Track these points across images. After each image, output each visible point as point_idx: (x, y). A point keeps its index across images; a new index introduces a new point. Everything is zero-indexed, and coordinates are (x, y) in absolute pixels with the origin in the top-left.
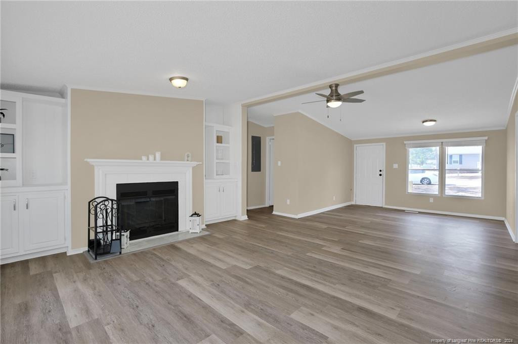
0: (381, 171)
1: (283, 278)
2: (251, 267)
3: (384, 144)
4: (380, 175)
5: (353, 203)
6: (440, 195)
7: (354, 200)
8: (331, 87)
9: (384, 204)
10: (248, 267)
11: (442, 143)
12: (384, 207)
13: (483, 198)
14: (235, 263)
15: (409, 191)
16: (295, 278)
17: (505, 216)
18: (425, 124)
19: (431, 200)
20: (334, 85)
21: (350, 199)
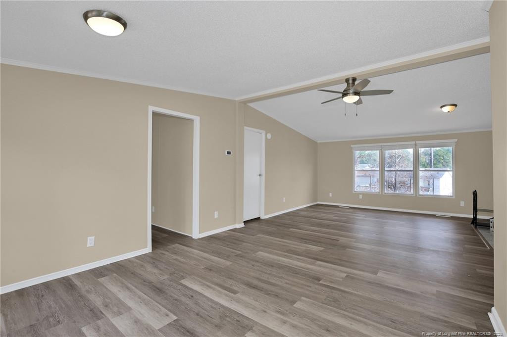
8: (347, 81)
20: (351, 79)
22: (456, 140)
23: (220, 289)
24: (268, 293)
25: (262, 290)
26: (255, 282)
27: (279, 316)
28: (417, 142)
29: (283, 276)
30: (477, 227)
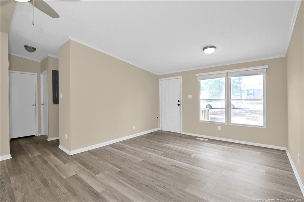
0: (179, 101)
3: (181, 77)
4: (179, 105)
5: (160, 129)
6: (226, 124)
7: (160, 127)
9: (182, 131)
11: (227, 73)
12: (181, 133)
13: (265, 127)
15: (201, 120)
17: (287, 146)
18: (205, 50)
19: (220, 128)
21: (157, 126)
23: (182, 167)
24: (154, 165)
25: (157, 166)
26: (161, 171)
27: (151, 157)
29: (142, 175)
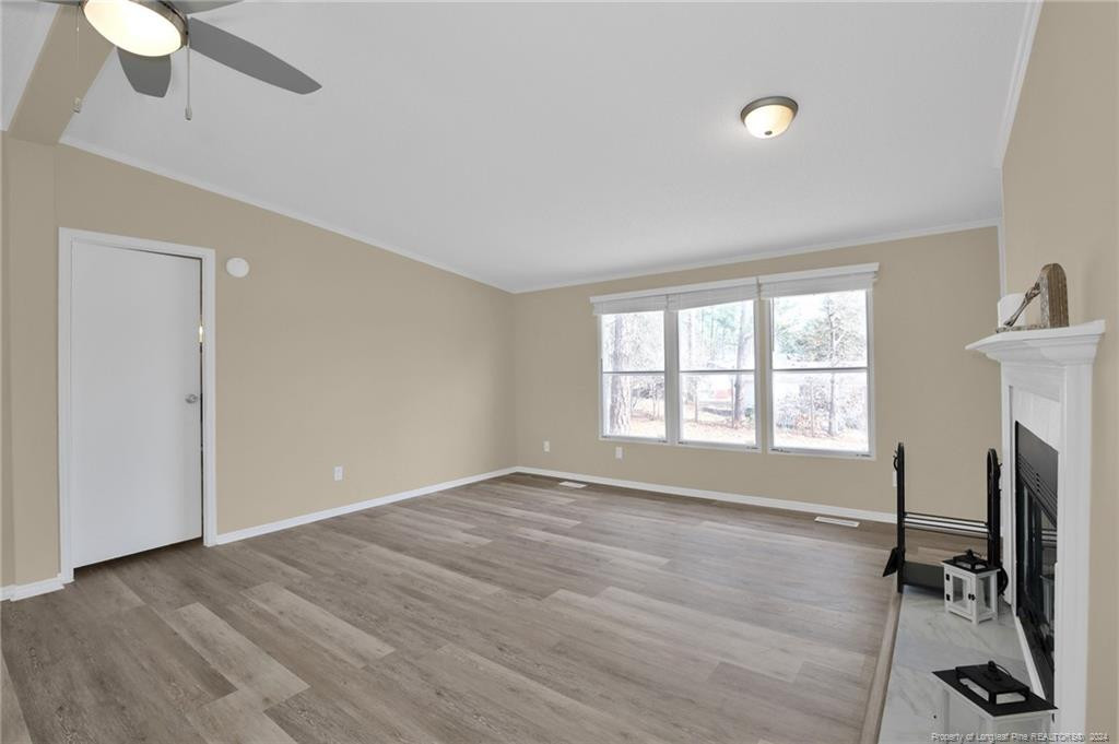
1: (489, 580)
2: (555, 595)
10: (561, 594)
14: (593, 601)
16: (467, 580)
22: (874, 267)
28: (763, 279)
30: (906, 587)
